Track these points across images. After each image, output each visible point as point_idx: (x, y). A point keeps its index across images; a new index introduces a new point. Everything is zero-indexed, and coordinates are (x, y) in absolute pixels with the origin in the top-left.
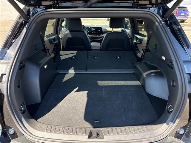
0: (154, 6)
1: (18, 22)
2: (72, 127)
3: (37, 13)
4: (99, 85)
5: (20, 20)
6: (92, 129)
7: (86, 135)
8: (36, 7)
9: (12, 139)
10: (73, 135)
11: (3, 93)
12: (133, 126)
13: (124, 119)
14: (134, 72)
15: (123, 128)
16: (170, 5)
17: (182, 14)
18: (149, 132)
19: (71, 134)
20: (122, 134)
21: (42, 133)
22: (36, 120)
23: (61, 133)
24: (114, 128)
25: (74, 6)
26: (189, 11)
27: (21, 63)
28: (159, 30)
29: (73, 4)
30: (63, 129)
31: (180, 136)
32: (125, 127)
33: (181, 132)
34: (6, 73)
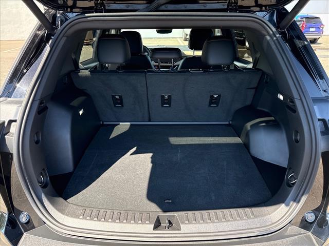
0: (264, 8)
1: (36, 36)
2: (127, 211)
3: (67, 20)
4: (172, 143)
5: (39, 32)
6: (161, 214)
7: (150, 223)
8: (67, 10)
9: (25, 232)
10: (128, 223)
11: (11, 152)
12: (229, 210)
13: (213, 198)
14: (230, 122)
15: (212, 212)
16: (289, 7)
17: (311, 29)
18: (256, 219)
19: (125, 221)
20: (212, 222)
21: (76, 220)
22: (66, 199)
23: (107, 221)
24: (197, 213)
25: (129, 8)
26: (323, 23)
27: (41, 103)
28: (271, 47)
29: (129, 6)
30: (112, 213)
31: (308, 225)
32: (215, 211)
33: (311, 217)
34: (17, 118)
